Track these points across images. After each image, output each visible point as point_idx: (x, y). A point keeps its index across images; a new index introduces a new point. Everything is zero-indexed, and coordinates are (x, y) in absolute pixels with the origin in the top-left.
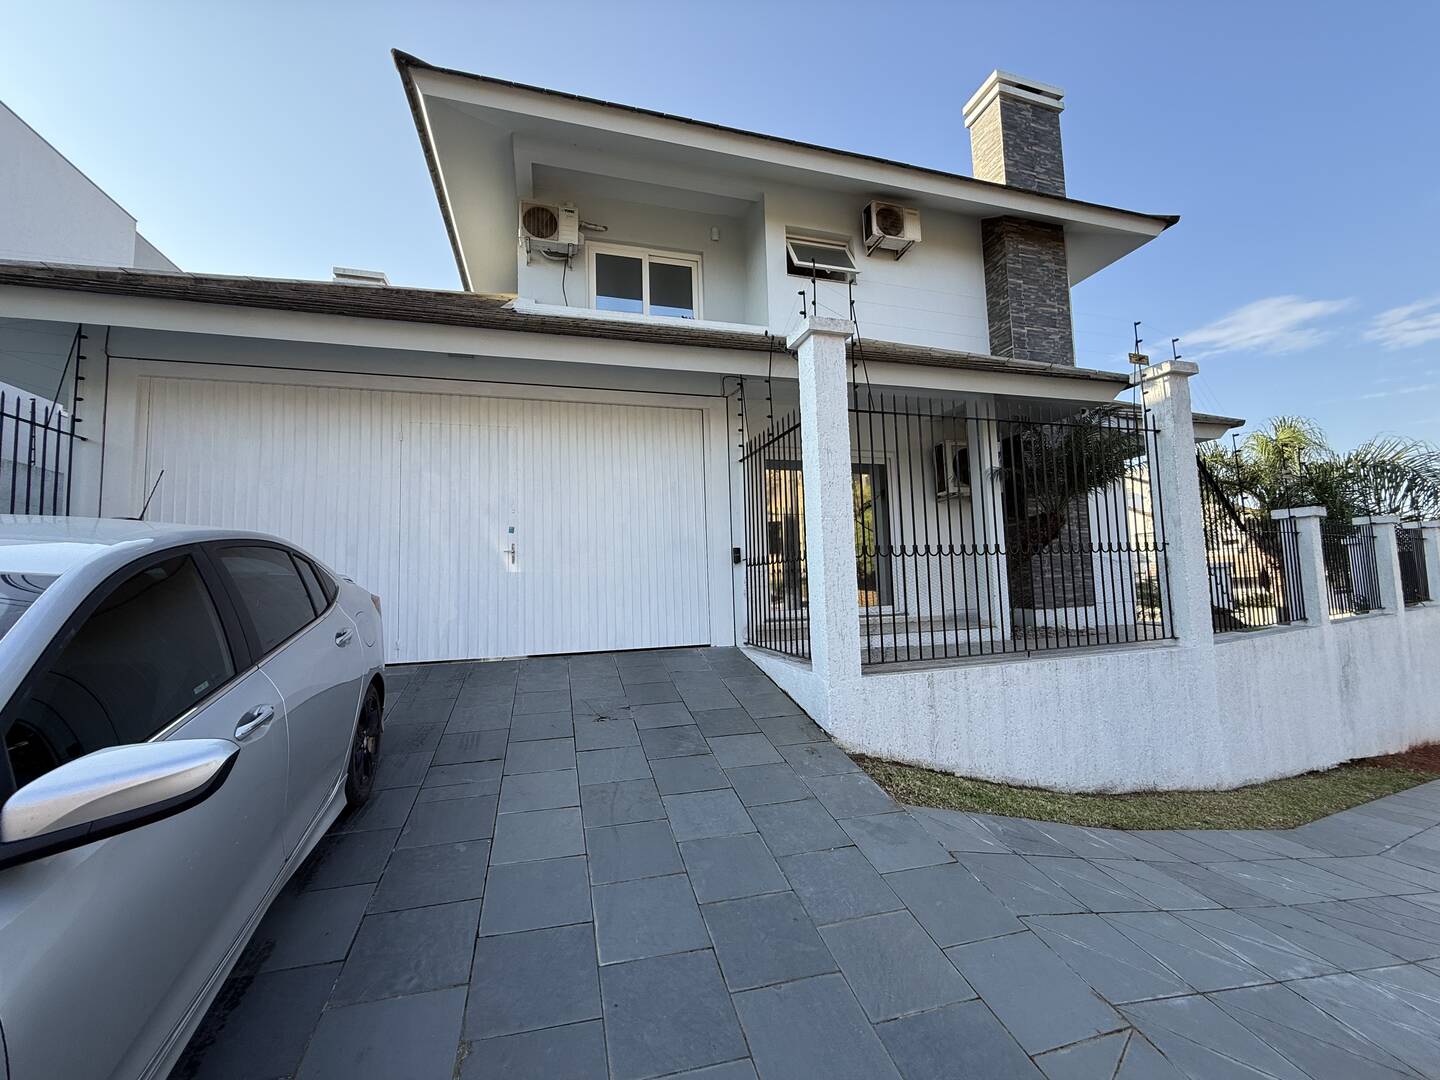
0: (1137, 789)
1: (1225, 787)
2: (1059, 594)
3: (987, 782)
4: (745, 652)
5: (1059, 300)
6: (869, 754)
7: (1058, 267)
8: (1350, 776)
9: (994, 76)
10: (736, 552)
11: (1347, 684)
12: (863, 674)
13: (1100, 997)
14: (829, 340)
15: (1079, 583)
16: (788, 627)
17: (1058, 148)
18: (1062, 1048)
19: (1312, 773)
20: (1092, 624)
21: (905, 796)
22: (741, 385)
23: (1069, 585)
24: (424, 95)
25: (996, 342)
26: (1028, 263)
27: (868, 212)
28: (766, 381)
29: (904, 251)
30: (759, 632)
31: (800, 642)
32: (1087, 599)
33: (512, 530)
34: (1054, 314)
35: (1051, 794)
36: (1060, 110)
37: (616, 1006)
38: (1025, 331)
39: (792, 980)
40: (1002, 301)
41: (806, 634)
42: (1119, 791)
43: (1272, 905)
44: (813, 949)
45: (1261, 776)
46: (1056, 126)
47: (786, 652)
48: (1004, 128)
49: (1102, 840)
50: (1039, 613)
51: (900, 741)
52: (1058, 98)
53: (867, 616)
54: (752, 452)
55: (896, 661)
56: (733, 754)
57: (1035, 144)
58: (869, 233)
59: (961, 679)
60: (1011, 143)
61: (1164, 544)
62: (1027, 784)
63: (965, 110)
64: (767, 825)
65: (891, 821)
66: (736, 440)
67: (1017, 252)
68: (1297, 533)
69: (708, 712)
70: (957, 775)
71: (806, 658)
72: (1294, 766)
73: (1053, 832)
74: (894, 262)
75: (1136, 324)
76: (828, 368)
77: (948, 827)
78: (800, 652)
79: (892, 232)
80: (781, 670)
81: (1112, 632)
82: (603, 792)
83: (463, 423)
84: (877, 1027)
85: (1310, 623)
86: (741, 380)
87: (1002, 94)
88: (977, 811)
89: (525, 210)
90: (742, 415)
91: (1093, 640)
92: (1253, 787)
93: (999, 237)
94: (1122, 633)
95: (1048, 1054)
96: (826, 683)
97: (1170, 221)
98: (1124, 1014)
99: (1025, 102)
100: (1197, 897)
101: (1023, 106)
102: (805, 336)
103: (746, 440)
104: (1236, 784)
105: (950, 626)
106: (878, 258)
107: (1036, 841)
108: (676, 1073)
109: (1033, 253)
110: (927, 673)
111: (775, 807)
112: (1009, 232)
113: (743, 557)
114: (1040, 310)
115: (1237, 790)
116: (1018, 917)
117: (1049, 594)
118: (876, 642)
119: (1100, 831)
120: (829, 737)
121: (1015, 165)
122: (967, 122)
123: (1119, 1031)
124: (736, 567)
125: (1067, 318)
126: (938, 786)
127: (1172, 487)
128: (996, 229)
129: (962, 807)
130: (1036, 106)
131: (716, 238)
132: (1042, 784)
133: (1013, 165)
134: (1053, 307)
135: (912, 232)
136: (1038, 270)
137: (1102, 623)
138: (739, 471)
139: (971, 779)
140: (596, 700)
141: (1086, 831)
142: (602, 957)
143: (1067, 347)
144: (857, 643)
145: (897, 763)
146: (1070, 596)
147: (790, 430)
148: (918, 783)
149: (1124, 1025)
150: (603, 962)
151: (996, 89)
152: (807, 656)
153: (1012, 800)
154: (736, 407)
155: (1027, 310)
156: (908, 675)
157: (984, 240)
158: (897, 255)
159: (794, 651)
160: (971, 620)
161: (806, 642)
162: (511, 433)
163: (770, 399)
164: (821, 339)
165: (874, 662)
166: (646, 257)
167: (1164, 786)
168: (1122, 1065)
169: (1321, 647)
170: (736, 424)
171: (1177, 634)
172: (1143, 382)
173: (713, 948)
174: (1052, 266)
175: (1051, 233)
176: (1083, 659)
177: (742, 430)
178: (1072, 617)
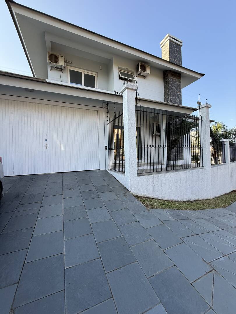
0: (195, 200)
1: (211, 198)
2: (177, 158)
3: (165, 200)
4: (108, 171)
5: (179, 91)
6: (139, 195)
7: (180, 84)
8: (232, 194)
9: (168, 35)
10: (106, 147)
11: (232, 176)
12: (138, 176)
13: (204, 261)
14: (131, 91)
15: (181, 155)
16: (119, 165)
17: (181, 55)
18: (198, 279)
19: (225, 194)
20: (183, 164)
21: (149, 206)
22: (107, 105)
23: (179, 155)
24: (15, 12)
25: (165, 100)
26: (173, 82)
27: (138, 65)
28: (114, 103)
29: (146, 76)
30: (112, 166)
31: (122, 168)
32: (182, 159)
33: (46, 140)
34: (178, 94)
35: (179, 202)
36: (182, 46)
37: (69, 284)
39: (124, 266)
40: (167, 91)
41: (123, 166)
42: (191, 200)
43: (231, 227)
44: (129, 254)
45: (217, 196)
46: (180, 49)
47: (118, 171)
48: (169, 48)
49: (192, 213)
50: (172, 162)
51: (146, 192)
52: (181, 43)
53: (139, 162)
54: (110, 122)
55: (145, 173)
56: (105, 197)
57: (176, 53)
58: (138, 70)
59: (160, 177)
60: (171, 52)
61: (202, 146)
62: (173, 200)
63: (161, 43)
64: (115, 217)
65: (146, 213)
66: (106, 119)
67: (171, 79)
68: (225, 145)
69: (99, 187)
70: (158, 199)
71: (123, 172)
72: (222, 193)
73: (183, 213)
74: (143, 79)
75: (199, 95)
76: (130, 98)
77: (160, 214)
78: (122, 171)
79: (144, 71)
80: (117, 176)
81: (187, 165)
82: (70, 210)
83: (31, 110)
84: (149, 279)
85: (226, 163)
86: (107, 103)
87: (169, 40)
88: (165, 209)
89: (49, 54)
90: (107, 113)
91: (183, 167)
92: (216, 198)
93: (167, 75)
94: (189, 166)
95: (195, 282)
96: (129, 179)
97: (203, 75)
98: (211, 265)
99: (174, 42)
100: (216, 227)
101: (173, 43)
102: (125, 90)
103: (109, 119)
104: (213, 197)
105: (155, 164)
106: (140, 77)
107: (180, 216)
108: (88, 308)
109: (175, 80)
110: (152, 176)
111: (117, 211)
112: (169, 74)
113: (108, 148)
114: (175, 93)
115: (213, 199)
116: (180, 238)
117: (174, 157)
118: (140, 168)
119: (191, 211)
120: (129, 192)
121: (171, 58)
122: (161, 46)
123: (211, 271)
124: (106, 150)
125: (181, 96)
126: (155, 203)
127: (204, 133)
128: (167, 73)
129: (162, 208)
130: (177, 44)
131: (101, 69)
132: (176, 200)
134: (178, 93)
135: (148, 71)
136: (175, 84)
137: (185, 164)
138: (107, 126)
139: (161, 200)
140: (69, 184)
141: (189, 211)
142: (66, 266)
143: (180, 102)
144: (136, 168)
145: (145, 197)
146: (179, 158)
147: (120, 116)
148: (151, 202)
149: (212, 269)
150: (66, 267)
151: (168, 38)
152: (124, 172)
153: (171, 205)
154: (106, 110)
155: (173, 93)
156: (148, 176)
157: (164, 76)
158: (144, 77)
159: (120, 171)
160: (159, 163)
161: (123, 168)
162: (45, 114)
163: (115, 108)
164: (129, 90)
165: (140, 173)
166: (83, 72)
167: (200, 199)
168: (214, 282)
169: (228, 168)
170: (106, 115)
171: (203, 166)
172: (200, 109)
173: (100, 258)
174: (178, 83)
175: (178, 75)
176: (186, 171)
177: (107, 116)
178: (179, 162)
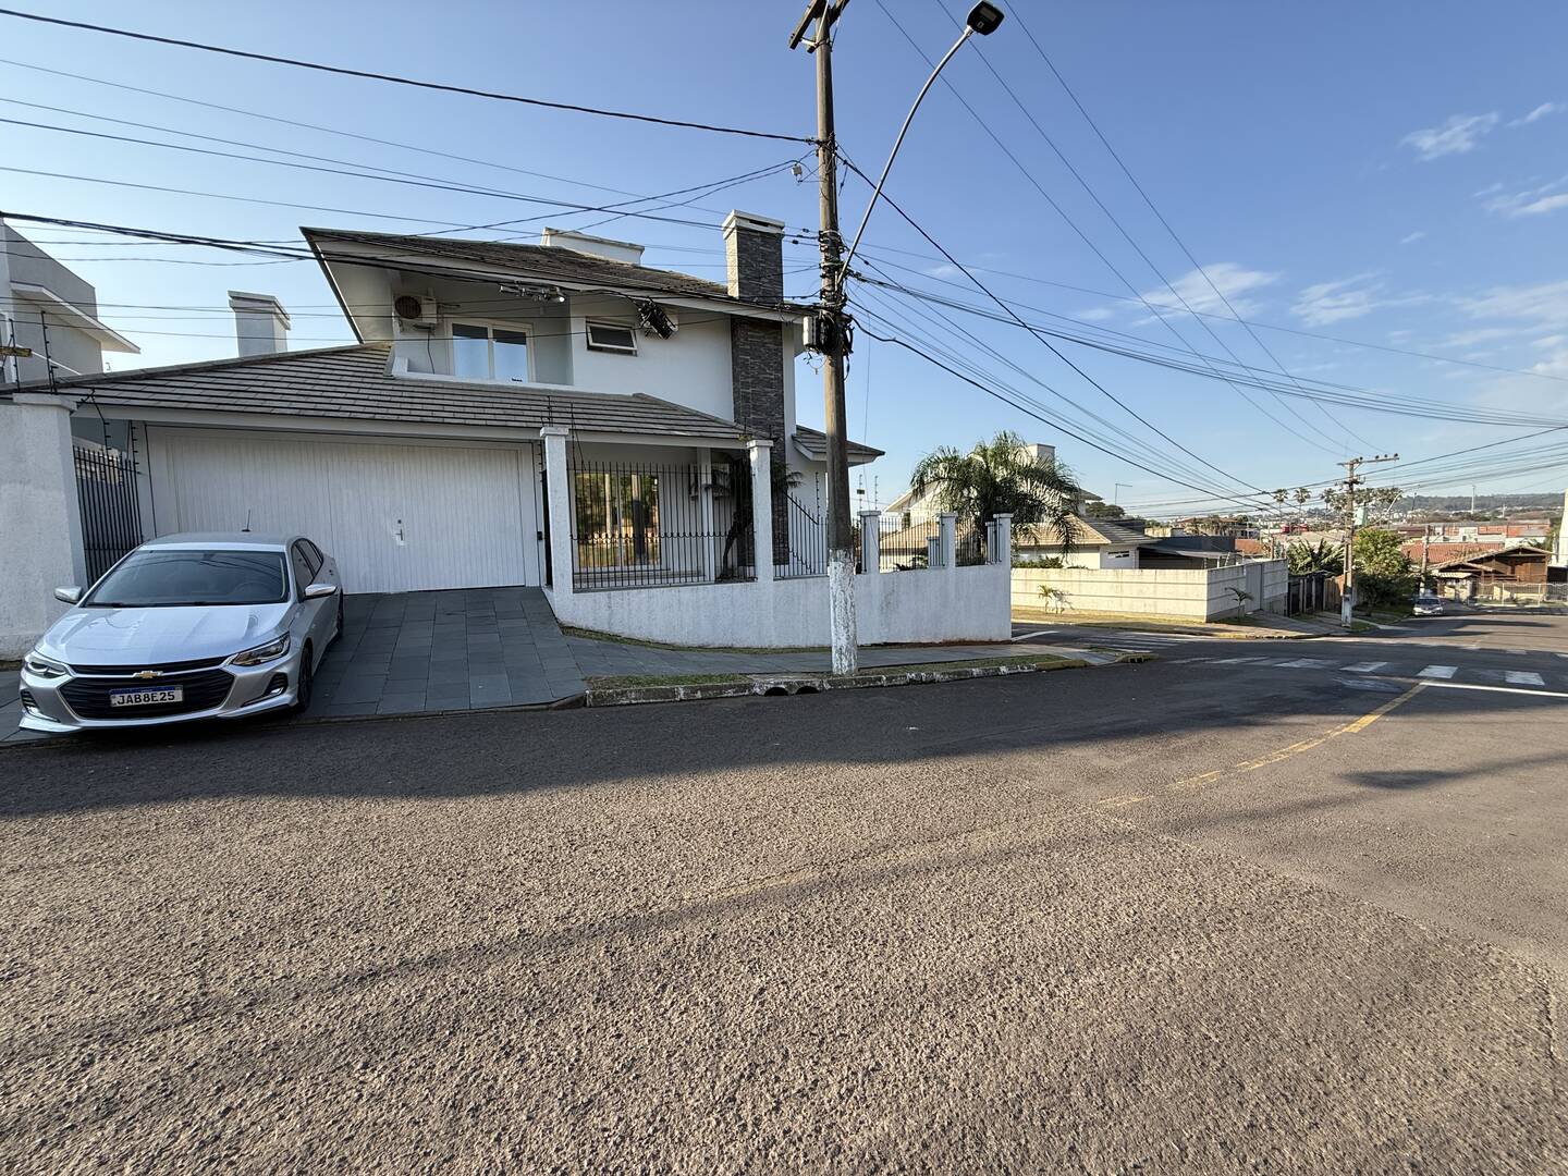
4: (543, 589)
9: (733, 213)
10: (539, 534)
12: (573, 592)
25: (735, 395)
29: (670, 334)
33: (400, 522)
36: (781, 237)
38: (750, 391)
40: (737, 370)
46: (779, 250)
48: (739, 252)
52: (781, 229)
56: (507, 624)
59: (626, 596)
65: (554, 639)
66: (538, 469)
67: (752, 336)
87: (739, 228)
89: (397, 298)
93: (736, 325)
96: (555, 596)
99: (756, 232)
101: (753, 236)
106: (652, 338)
109: (759, 338)
111: (513, 636)
113: (543, 537)
114: (761, 376)
120: (557, 620)
124: (540, 542)
130: (764, 234)
133: (745, 278)
134: (771, 374)
136: (762, 349)
144: (570, 578)
151: (734, 223)
154: (537, 449)
155: (752, 377)
156: (597, 593)
166: (491, 326)
174: (772, 346)
177: (541, 463)
